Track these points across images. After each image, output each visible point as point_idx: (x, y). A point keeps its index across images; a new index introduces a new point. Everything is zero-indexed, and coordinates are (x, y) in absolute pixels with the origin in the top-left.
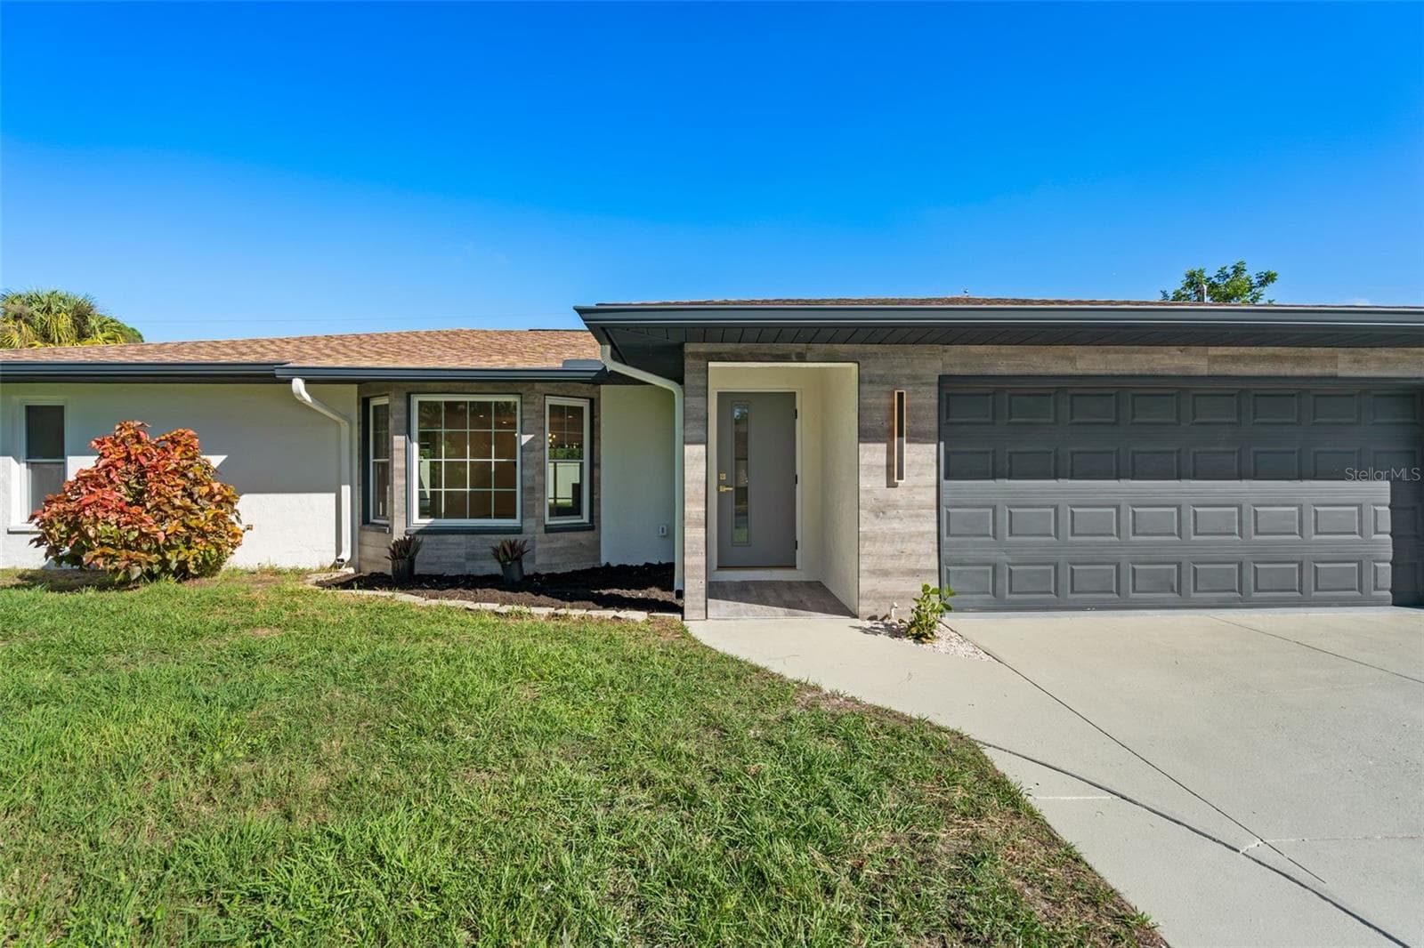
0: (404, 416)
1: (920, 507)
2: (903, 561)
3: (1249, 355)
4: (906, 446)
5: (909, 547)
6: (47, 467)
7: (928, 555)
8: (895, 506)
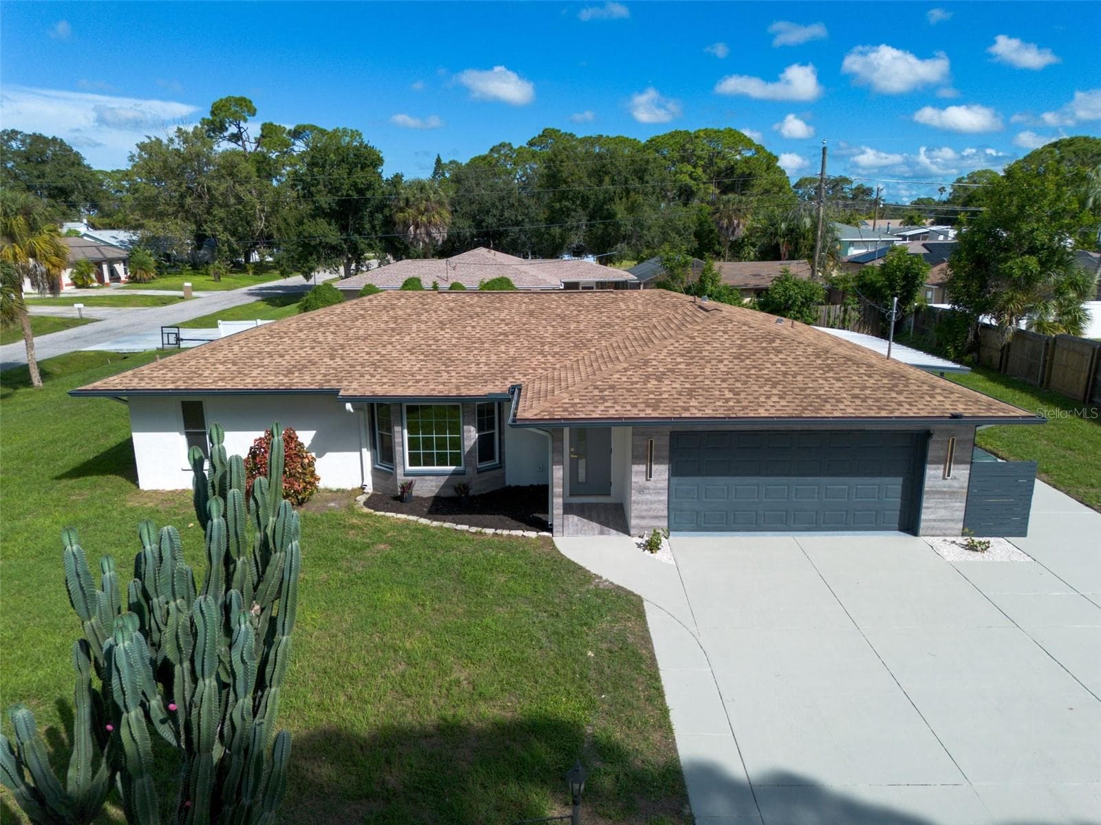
0: (399, 414)
1: (660, 490)
2: (651, 512)
4: (653, 466)
5: (654, 506)
6: (196, 434)
7: (663, 510)
8: (648, 488)
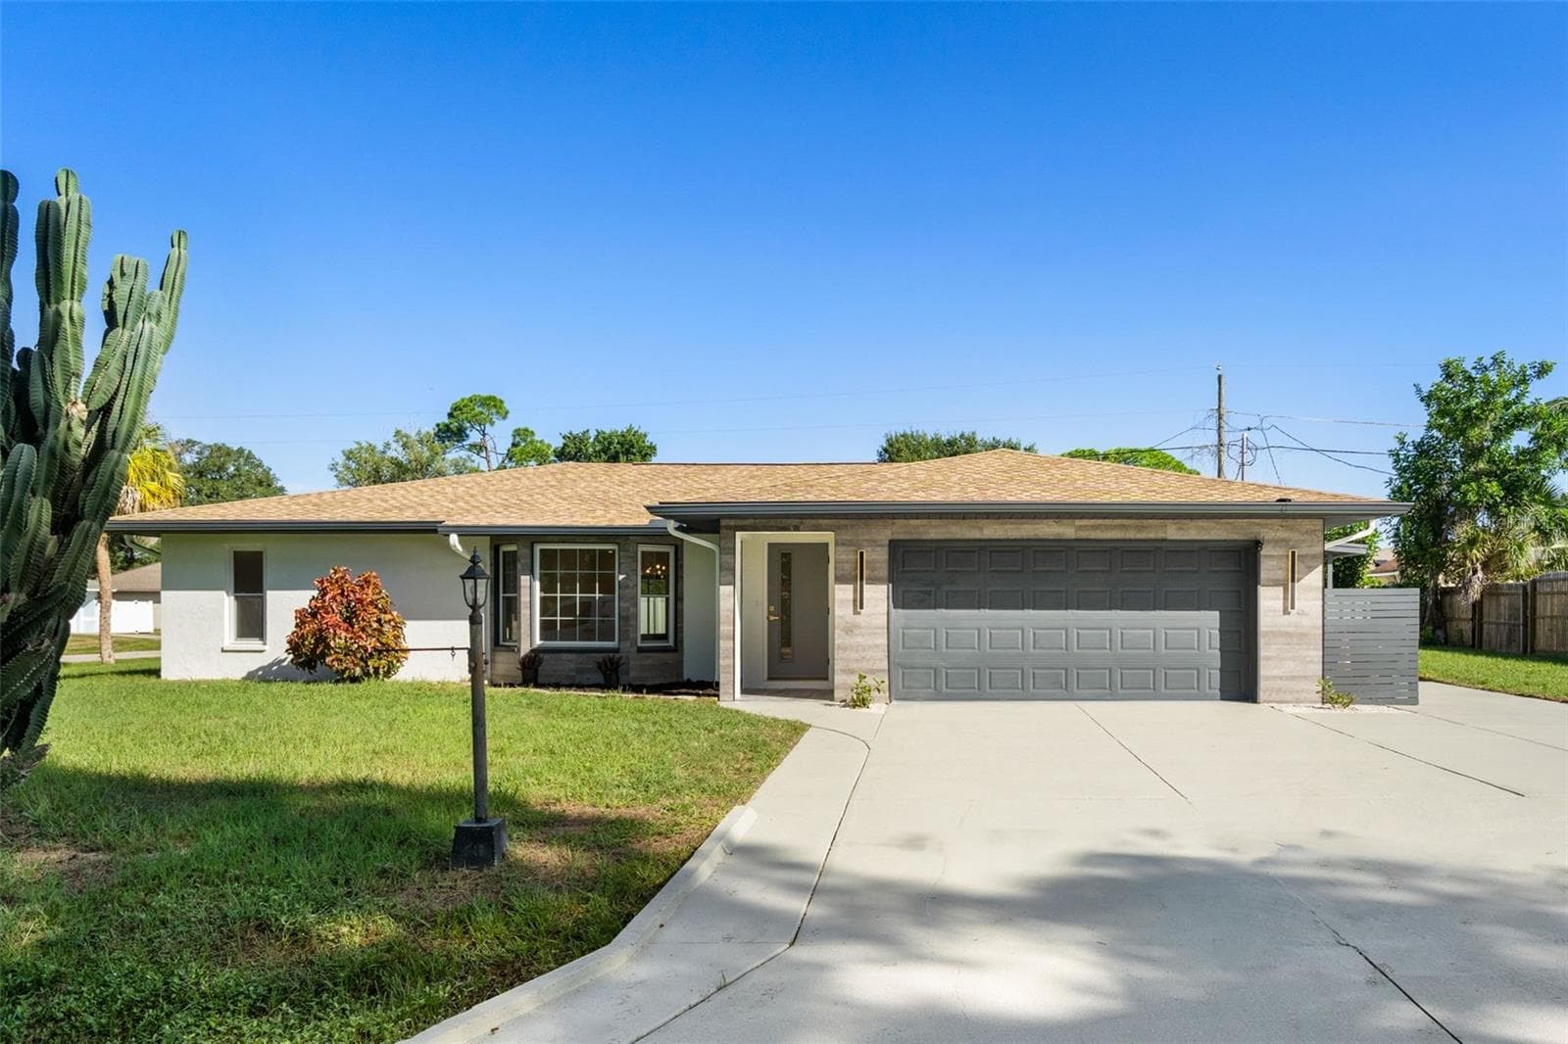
0: (529, 561)
1: (876, 628)
2: (864, 664)
3: (1105, 526)
4: (865, 586)
5: (868, 654)
6: (250, 599)
7: (881, 660)
8: (858, 627)
